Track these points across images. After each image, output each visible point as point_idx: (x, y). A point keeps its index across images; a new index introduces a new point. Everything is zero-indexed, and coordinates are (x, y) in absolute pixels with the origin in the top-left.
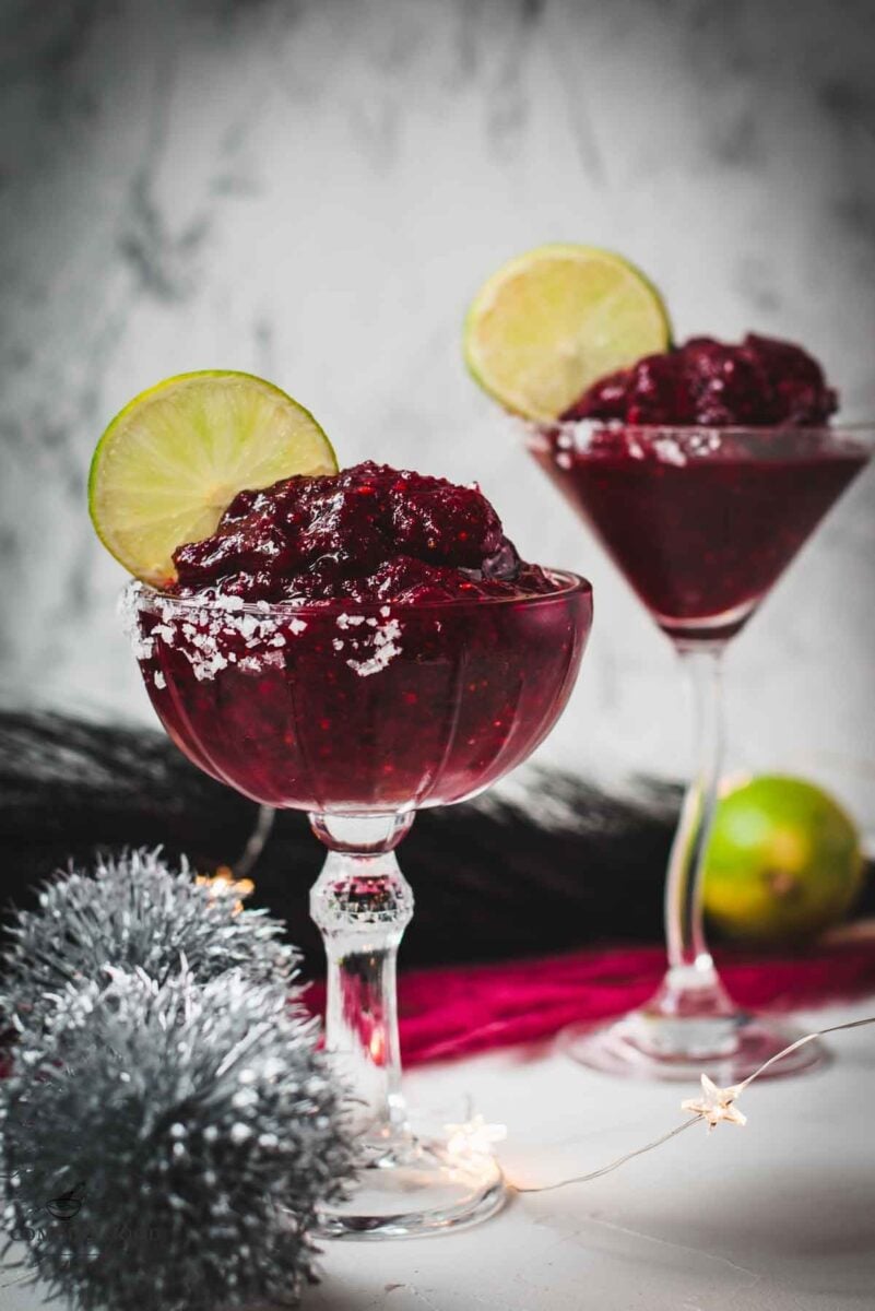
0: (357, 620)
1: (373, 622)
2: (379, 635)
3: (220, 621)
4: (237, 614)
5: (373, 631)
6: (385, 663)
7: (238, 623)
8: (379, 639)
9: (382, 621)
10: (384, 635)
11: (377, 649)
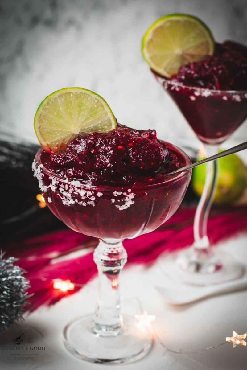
0: (120, 193)
1: (125, 194)
2: (127, 198)
3: (73, 189)
4: (78, 188)
5: (125, 196)
6: (129, 206)
7: (79, 191)
8: (127, 199)
9: (128, 194)
10: (128, 198)
11: (126, 202)
